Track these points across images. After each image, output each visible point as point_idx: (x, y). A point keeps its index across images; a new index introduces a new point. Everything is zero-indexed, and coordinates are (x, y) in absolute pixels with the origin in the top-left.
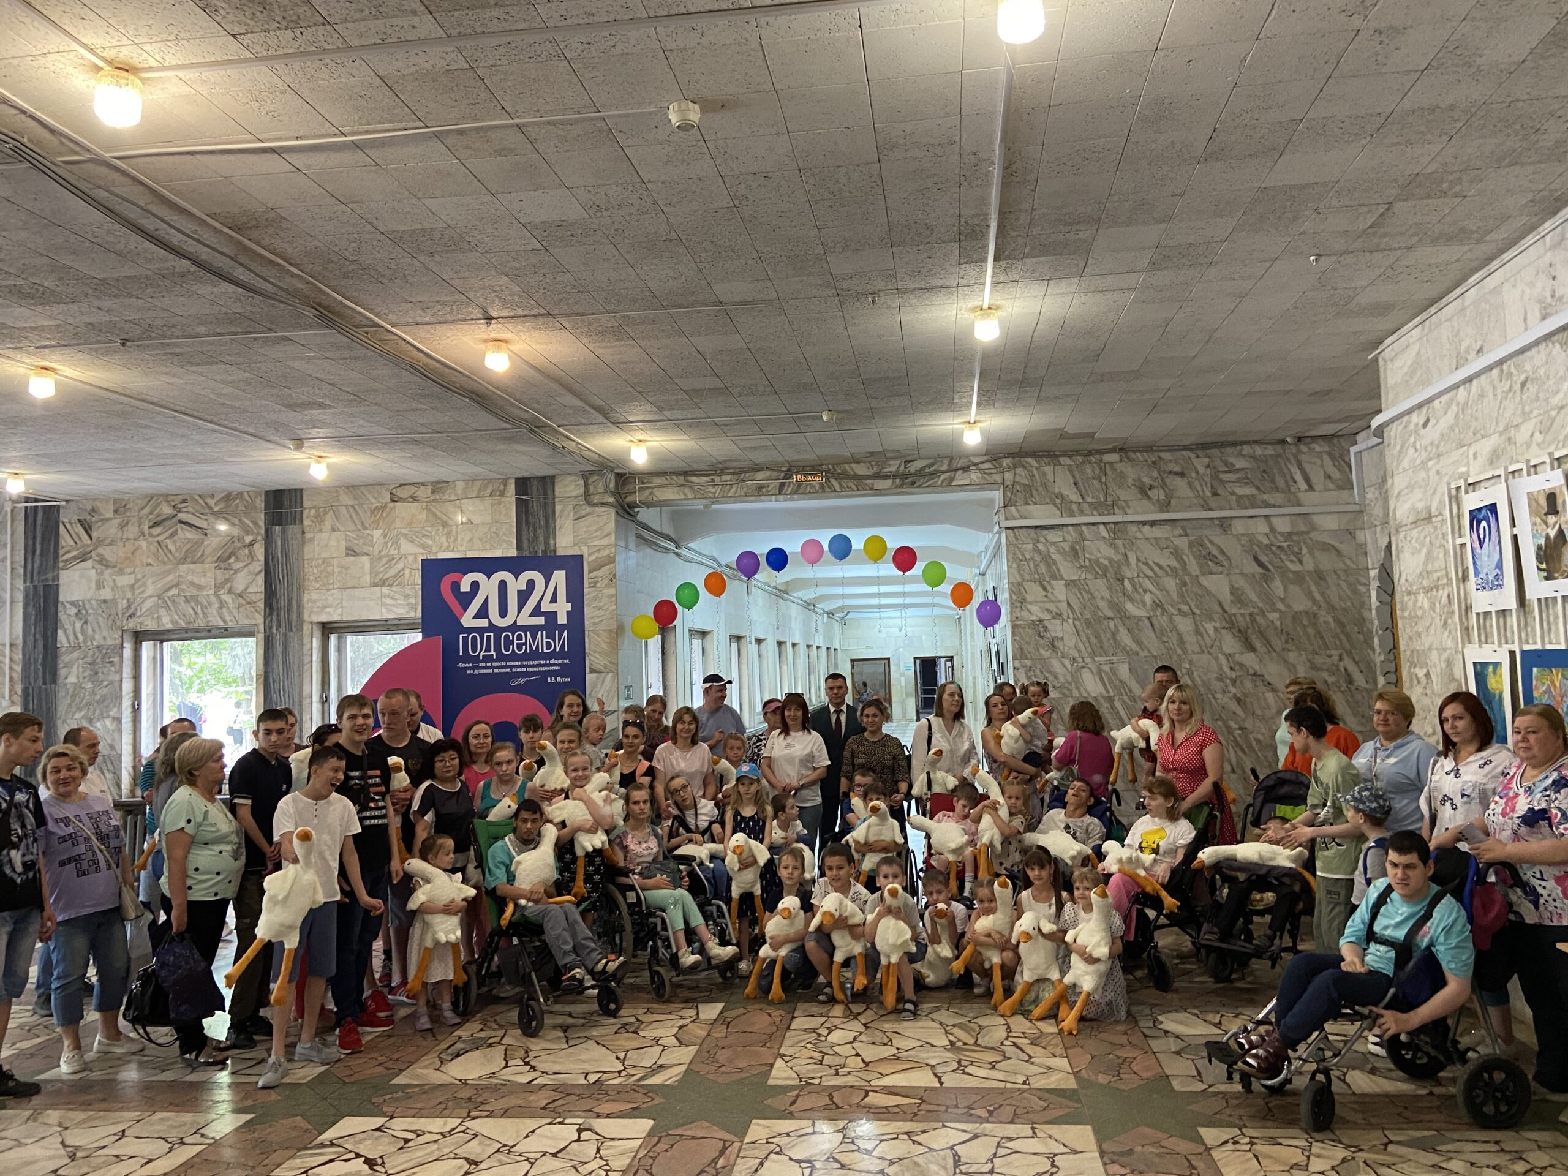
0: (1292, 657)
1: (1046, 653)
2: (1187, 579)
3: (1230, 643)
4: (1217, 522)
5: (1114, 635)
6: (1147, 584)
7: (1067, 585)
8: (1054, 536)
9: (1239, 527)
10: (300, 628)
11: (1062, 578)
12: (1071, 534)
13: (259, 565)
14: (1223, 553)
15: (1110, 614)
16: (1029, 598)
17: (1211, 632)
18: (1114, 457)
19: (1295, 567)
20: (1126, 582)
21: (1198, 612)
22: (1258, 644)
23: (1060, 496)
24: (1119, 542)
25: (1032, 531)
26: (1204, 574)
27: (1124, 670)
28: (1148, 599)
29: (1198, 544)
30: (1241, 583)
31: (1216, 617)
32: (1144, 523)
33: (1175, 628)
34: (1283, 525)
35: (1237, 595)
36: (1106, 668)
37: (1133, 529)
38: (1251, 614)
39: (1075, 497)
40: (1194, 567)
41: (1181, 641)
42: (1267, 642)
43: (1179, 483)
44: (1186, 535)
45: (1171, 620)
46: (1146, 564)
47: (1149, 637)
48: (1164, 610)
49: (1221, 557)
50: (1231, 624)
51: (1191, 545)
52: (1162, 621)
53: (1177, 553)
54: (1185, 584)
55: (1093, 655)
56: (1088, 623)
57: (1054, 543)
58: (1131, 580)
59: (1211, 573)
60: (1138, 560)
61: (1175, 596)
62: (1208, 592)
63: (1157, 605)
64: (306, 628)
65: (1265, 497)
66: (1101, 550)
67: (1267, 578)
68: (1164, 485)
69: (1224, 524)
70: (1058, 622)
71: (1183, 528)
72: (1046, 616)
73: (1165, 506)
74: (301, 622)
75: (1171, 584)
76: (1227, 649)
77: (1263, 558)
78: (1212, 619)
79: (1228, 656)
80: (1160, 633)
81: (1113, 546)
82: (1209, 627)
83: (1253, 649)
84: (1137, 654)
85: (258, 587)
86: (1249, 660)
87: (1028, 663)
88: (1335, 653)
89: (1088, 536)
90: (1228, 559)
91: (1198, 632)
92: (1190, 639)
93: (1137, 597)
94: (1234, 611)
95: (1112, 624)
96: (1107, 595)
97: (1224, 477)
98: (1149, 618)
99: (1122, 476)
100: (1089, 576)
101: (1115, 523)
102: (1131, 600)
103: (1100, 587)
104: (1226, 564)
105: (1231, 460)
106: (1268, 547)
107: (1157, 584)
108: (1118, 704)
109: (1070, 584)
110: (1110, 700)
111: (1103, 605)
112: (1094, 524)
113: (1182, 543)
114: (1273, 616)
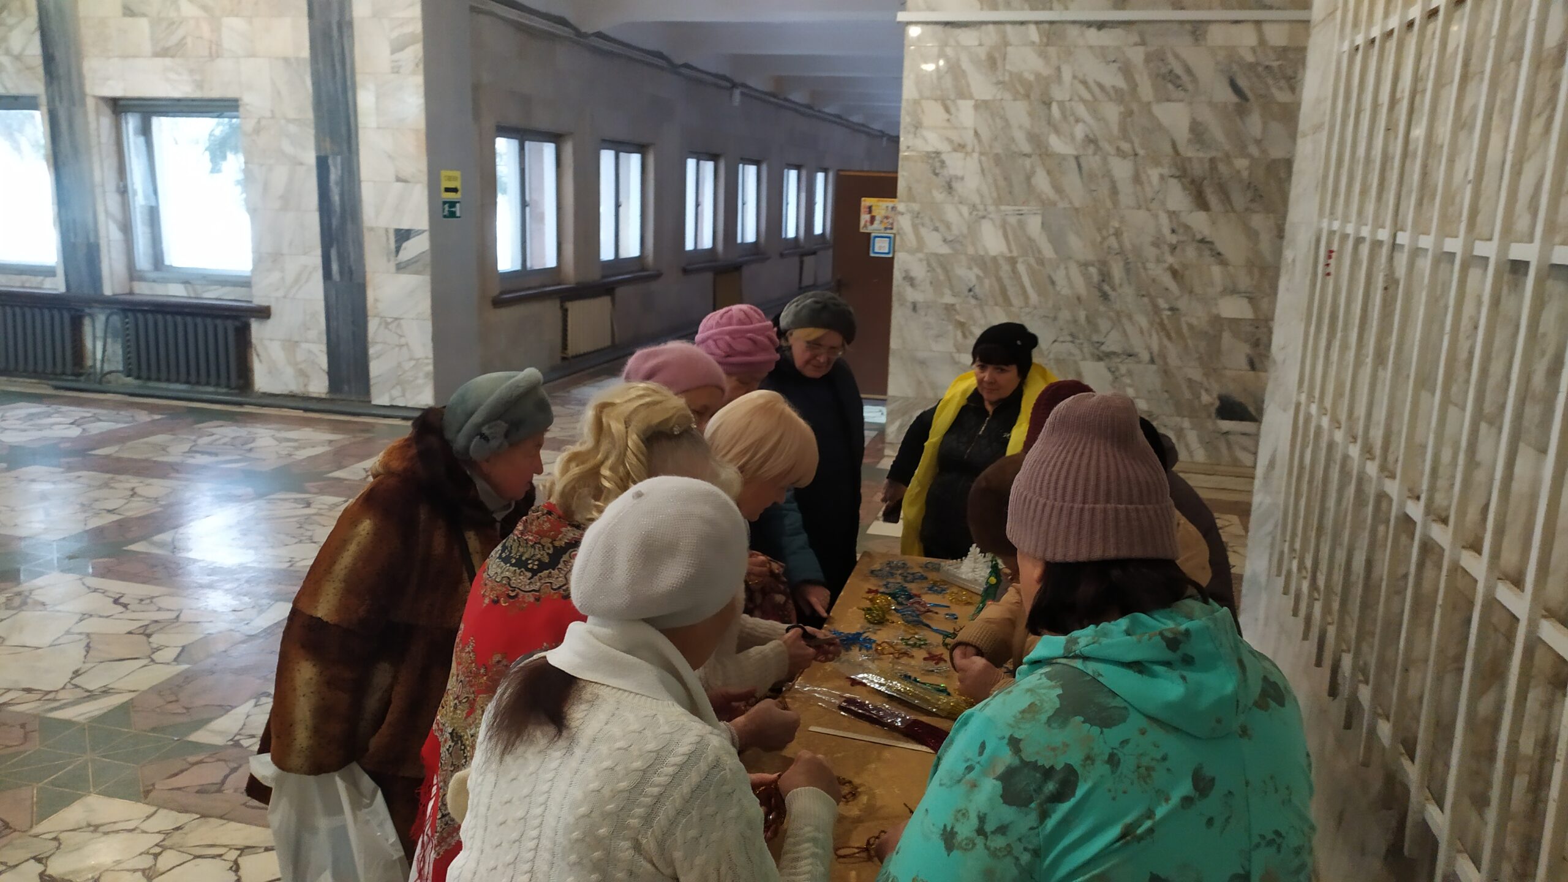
1: (939, 196)
2: (1135, 107)
3: (1177, 198)
4: (1188, 27)
5: (1028, 178)
6: (1081, 110)
7: (977, 107)
8: (968, 38)
9: (1217, 36)
10: (83, 104)
11: (971, 97)
12: (990, 36)
13: (32, 22)
14: (1189, 71)
15: (1026, 148)
16: (927, 121)
17: (1155, 179)
20: (1055, 107)
21: (1141, 152)
22: (1213, 200)
24: (1052, 51)
25: (939, 28)
26: (1159, 101)
27: (1034, 225)
28: (1079, 131)
29: (1156, 58)
30: (1207, 116)
31: (1165, 161)
32: (1089, 24)
33: (1108, 174)
34: (1277, 36)
35: (1197, 131)
36: (1013, 220)
37: (1073, 32)
38: (1212, 160)
40: (1146, 90)
41: (1114, 191)
42: (1226, 199)
44: (1143, 43)
45: (1105, 160)
46: (1084, 83)
47: (1073, 183)
48: (1098, 148)
49: (1185, 78)
50: (1182, 172)
51: (1148, 59)
52: (1092, 162)
53: (1127, 71)
54: (1131, 113)
55: (999, 201)
56: (997, 160)
57: (966, 48)
58: (1061, 104)
59: (1168, 100)
60: (1075, 77)
61: (1115, 129)
62: (1160, 127)
63: (1091, 141)
64: (90, 103)
66: (1027, 61)
67: (1241, 112)
69: (1197, 30)
70: (960, 155)
71: (1142, 35)
72: (944, 147)
74: (83, 95)
75: (1112, 112)
76: (1172, 206)
77: (1242, 83)
78: (1157, 163)
80: (1088, 178)
81: (1043, 55)
82: (1154, 174)
83: (1206, 207)
84: (1054, 204)
85: (34, 49)
86: (1199, 221)
87: (916, 207)
89: (1012, 39)
90: (1194, 79)
91: (1137, 179)
92: (1126, 189)
93: (1065, 127)
94: (1190, 154)
95: (1028, 162)
96: (1026, 122)
98: (1077, 158)
100: (1008, 96)
101: (1052, 23)
102: (1057, 131)
103: (1019, 113)
104: (1190, 87)
106: (1252, 67)
107: (1094, 111)
108: (1021, 268)
109: (981, 106)
110: (1013, 261)
111: (1020, 137)
112: (1022, 23)
113: (1137, 55)
114: (1241, 163)
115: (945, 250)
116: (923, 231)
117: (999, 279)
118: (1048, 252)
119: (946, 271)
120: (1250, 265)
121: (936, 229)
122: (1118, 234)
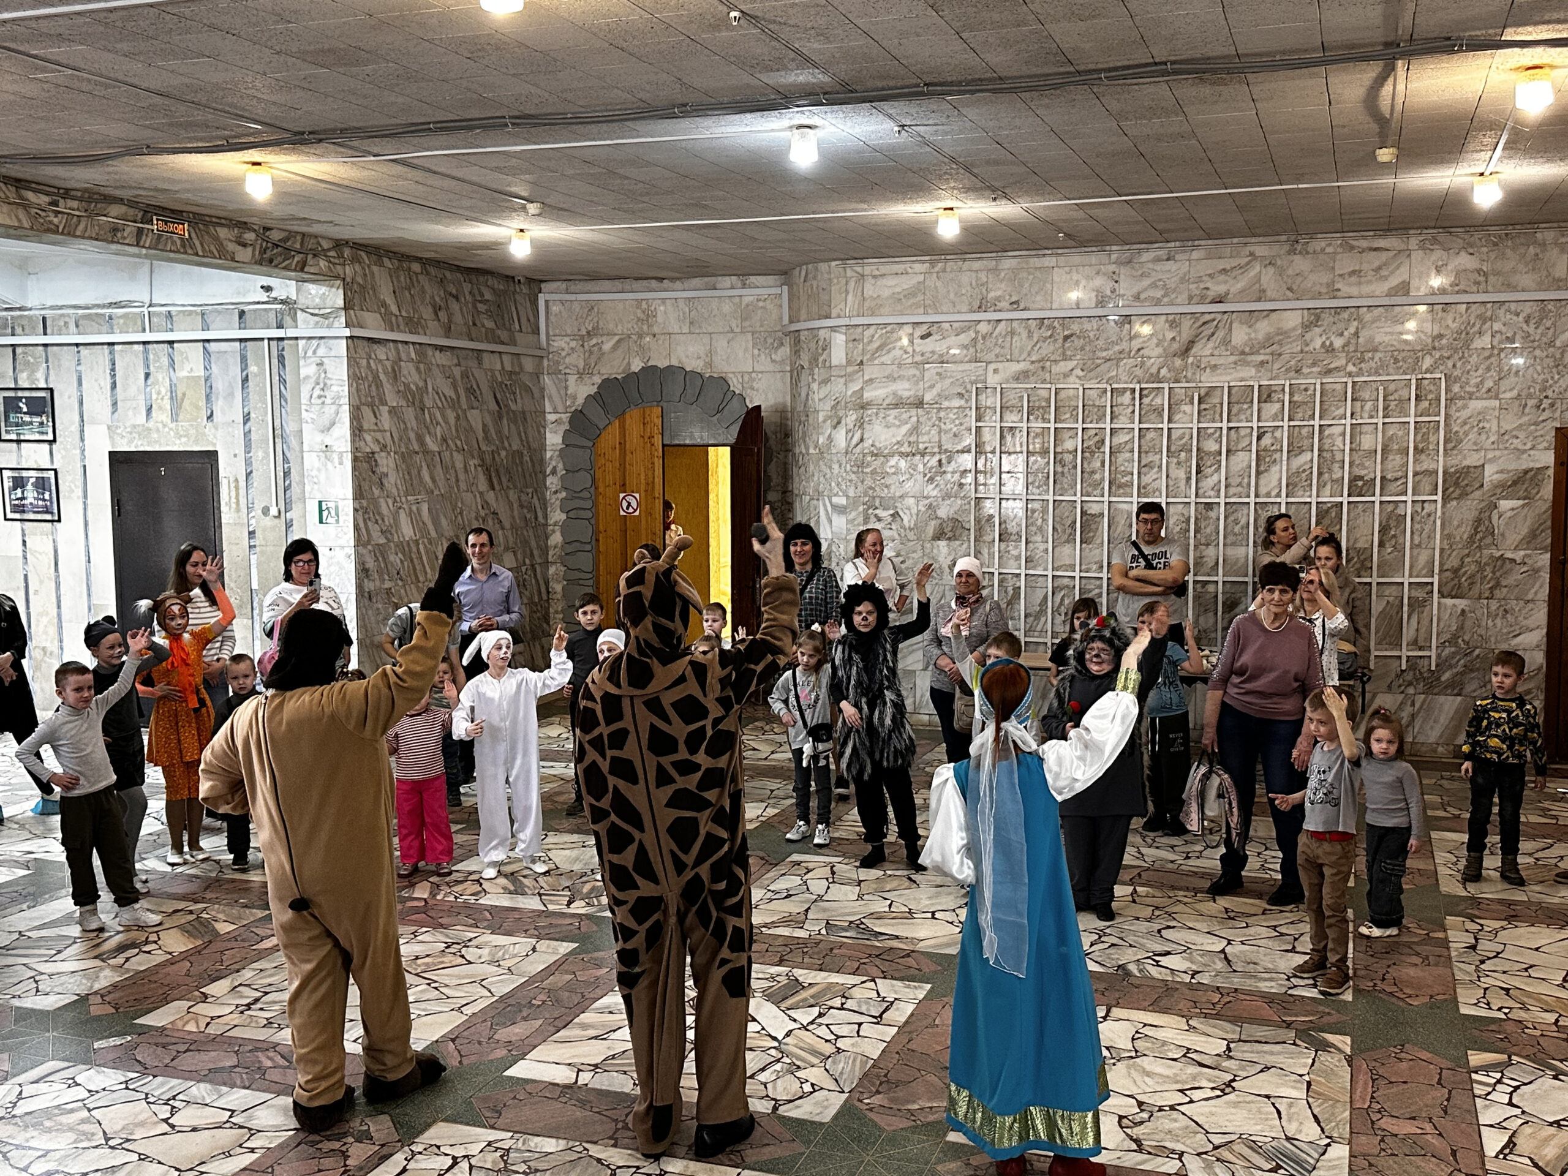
0: (511, 493)
1: (376, 492)
2: (460, 412)
3: (482, 482)
4: (476, 354)
5: (419, 472)
6: (438, 414)
7: (390, 412)
8: (381, 352)
9: (486, 361)
11: (387, 404)
12: (392, 352)
14: (478, 386)
15: (417, 448)
16: (365, 427)
17: (473, 468)
18: (416, 267)
19: (513, 407)
20: (426, 412)
21: (465, 447)
22: (495, 483)
23: (384, 304)
24: (422, 366)
25: (365, 343)
26: (469, 408)
27: (425, 507)
28: (438, 432)
29: (465, 375)
30: (487, 419)
31: (476, 453)
32: (436, 347)
33: (453, 466)
34: (508, 364)
35: (485, 432)
36: (414, 508)
37: (430, 352)
38: (492, 453)
39: (394, 309)
40: (463, 400)
41: (457, 480)
42: (500, 482)
43: (455, 306)
44: (459, 365)
45: (451, 456)
46: (438, 393)
47: (439, 474)
48: (447, 445)
49: (477, 392)
50: (482, 462)
51: (462, 376)
52: (446, 455)
53: (454, 385)
54: (459, 417)
56: (403, 457)
57: (381, 360)
58: (429, 410)
59: (472, 408)
60: (433, 389)
61: (454, 431)
62: (471, 428)
63: (444, 440)
65: (499, 332)
66: (410, 374)
67: (500, 417)
68: (447, 308)
69: (479, 357)
70: (383, 454)
71: (458, 358)
72: (376, 448)
73: (448, 332)
75: (451, 415)
76: (480, 487)
77: (498, 396)
78: (472, 456)
79: (481, 493)
80: (446, 470)
81: (418, 369)
82: (472, 464)
83: (493, 488)
84: (432, 492)
86: (490, 496)
87: (364, 503)
88: (530, 490)
89: (404, 356)
90: (481, 393)
91: (465, 469)
92: (462, 478)
93: (432, 430)
94: (484, 449)
95: (418, 459)
96: (415, 425)
97: (479, 305)
98: (439, 453)
99: (423, 291)
100: (404, 403)
101: (420, 345)
102: (429, 433)
103: (410, 414)
104: (480, 399)
105: (483, 289)
106: (501, 384)
107: (443, 416)
108: (421, 547)
109: (393, 411)
110: (417, 542)
111: (412, 435)
112: (406, 343)
113: (457, 372)
114: (503, 453)
115: (382, 541)
116: (370, 524)
117: (412, 560)
118: (433, 534)
119: (384, 559)
120: (512, 527)
121: (377, 522)
122: (461, 513)
